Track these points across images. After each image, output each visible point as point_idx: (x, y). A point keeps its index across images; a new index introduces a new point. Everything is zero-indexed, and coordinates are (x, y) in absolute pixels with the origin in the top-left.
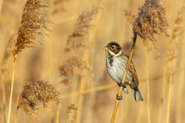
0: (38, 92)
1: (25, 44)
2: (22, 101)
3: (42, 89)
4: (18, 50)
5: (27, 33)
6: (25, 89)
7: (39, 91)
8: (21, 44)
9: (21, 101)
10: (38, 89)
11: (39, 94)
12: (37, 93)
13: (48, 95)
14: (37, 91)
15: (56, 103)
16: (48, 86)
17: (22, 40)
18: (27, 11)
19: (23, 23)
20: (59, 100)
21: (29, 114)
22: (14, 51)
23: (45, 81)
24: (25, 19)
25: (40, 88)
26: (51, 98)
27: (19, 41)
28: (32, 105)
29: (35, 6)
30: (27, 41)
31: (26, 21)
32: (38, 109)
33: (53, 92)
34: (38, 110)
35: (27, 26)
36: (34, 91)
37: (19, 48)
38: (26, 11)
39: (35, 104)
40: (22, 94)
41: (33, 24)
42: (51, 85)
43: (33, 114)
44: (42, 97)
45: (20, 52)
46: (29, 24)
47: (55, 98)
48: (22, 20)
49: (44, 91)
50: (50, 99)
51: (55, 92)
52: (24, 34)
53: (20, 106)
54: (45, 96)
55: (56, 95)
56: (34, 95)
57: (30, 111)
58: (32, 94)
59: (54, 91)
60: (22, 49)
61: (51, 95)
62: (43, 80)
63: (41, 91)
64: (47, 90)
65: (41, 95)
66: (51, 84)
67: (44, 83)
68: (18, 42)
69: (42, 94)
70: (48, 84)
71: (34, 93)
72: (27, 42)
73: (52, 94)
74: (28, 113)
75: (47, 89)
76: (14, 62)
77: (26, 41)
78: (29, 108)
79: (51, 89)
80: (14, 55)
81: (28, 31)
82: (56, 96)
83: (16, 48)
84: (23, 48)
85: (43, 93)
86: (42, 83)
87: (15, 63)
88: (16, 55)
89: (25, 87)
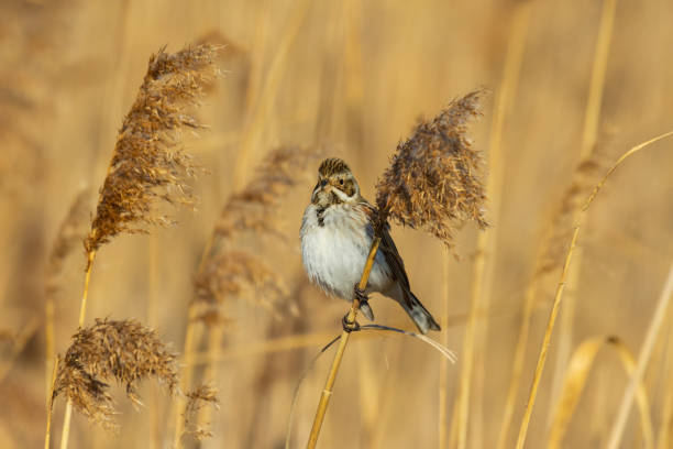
0: (115, 352)
1: (121, 224)
2: (67, 376)
3: (125, 344)
4: (98, 239)
5: (129, 194)
6: (76, 343)
7: (118, 351)
8: (109, 222)
9: (63, 377)
10: (116, 345)
11: (118, 359)
12: (111, 354)
13: (143, 360)
14: (111, 350)
15: (167, 385)
16: (144, 336)
17: (111, 211)
18: (133, 133)
19: (118, 166)
20: (173, 375)
21: (85, 414)
22: (88, 242)
23: (135, 323)
24: (126, 155)
25: (121, 341)
26: (153, 372)
27: (104, 214)
28: (94, 387)
29: (158, 120)
30: (128, 214)
31: (127, 159)
32: (109, 399)
33: (158, 355)
34: (110, 403)
35: (129, 174)
36: (103, 349)
37: (101, 233)
38: (129, 131)
39: (102, 385)
40: (68, 356)
41: (149, 171)
42: (152, 333)
43: (97, 415)
44: (127, 366)
45: (104, 245)
46: (137, 170)
47: (165, 371)
48: (116, 157)
49: (131, 351)
50: (149, 374)
51: (164, 353)
52: (119, 195)
53: (60, 389)
54: (134, 365)
55: (166, 362)
56: (102, 362)
57: (88, 406)
58: (96, 357)
59: (160, 352)
60: (110, 238)
61: (151, 361)
62: (129, 320)
63: (122, 349)
64: (142, 348)
65: (122, 361)
66: (152, 330)
67: (133, 328)
68: (101, 217)
69: (127, 358)
70: (142, 331)
71: (103, 353)
72: (127, 219)
73: (156, 359)
74: (85, 410)
75: (139, 344)
76: (87, 271)
77: (123, 215)
78: (85, 396)
79: (151, 345)
80: (89, 251)
81: (131, 187)
82: (167, 366)
83: (94, 234)
84: (114, 234)
85: (129, 355)
86: (127, 327)
87: (88, 274)
88: (93, 254)
89: (77, 336)
